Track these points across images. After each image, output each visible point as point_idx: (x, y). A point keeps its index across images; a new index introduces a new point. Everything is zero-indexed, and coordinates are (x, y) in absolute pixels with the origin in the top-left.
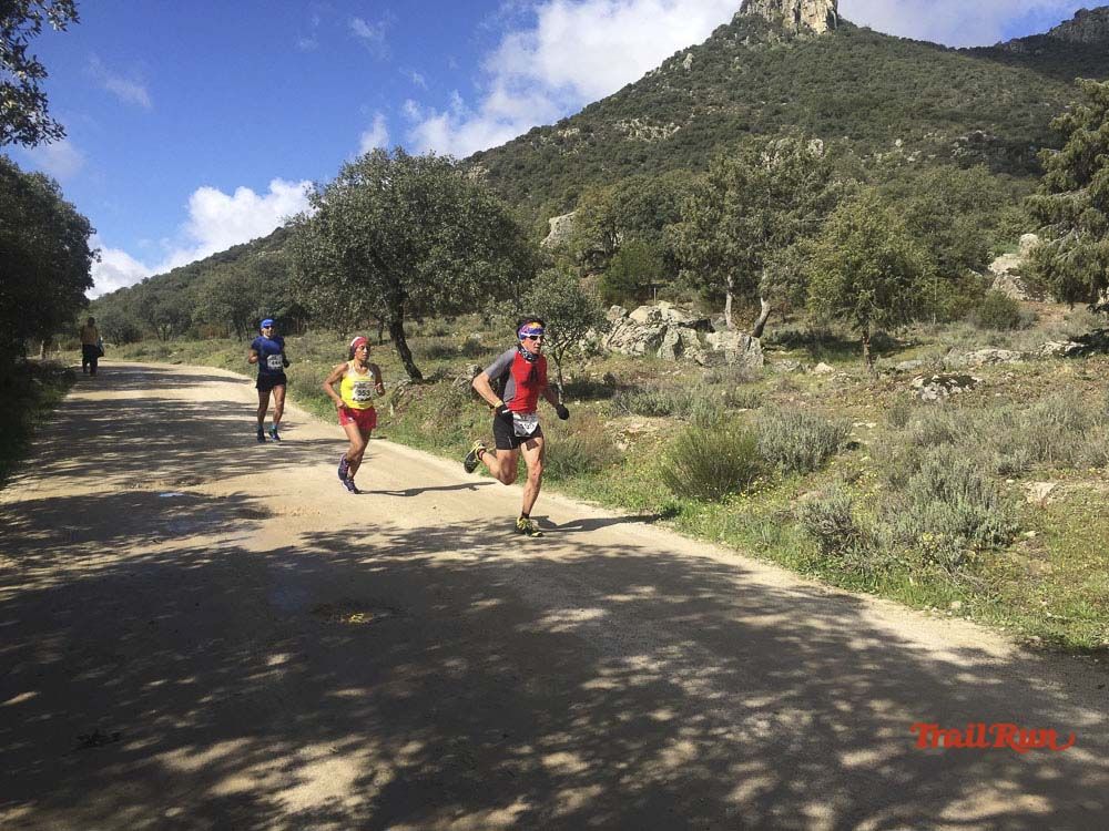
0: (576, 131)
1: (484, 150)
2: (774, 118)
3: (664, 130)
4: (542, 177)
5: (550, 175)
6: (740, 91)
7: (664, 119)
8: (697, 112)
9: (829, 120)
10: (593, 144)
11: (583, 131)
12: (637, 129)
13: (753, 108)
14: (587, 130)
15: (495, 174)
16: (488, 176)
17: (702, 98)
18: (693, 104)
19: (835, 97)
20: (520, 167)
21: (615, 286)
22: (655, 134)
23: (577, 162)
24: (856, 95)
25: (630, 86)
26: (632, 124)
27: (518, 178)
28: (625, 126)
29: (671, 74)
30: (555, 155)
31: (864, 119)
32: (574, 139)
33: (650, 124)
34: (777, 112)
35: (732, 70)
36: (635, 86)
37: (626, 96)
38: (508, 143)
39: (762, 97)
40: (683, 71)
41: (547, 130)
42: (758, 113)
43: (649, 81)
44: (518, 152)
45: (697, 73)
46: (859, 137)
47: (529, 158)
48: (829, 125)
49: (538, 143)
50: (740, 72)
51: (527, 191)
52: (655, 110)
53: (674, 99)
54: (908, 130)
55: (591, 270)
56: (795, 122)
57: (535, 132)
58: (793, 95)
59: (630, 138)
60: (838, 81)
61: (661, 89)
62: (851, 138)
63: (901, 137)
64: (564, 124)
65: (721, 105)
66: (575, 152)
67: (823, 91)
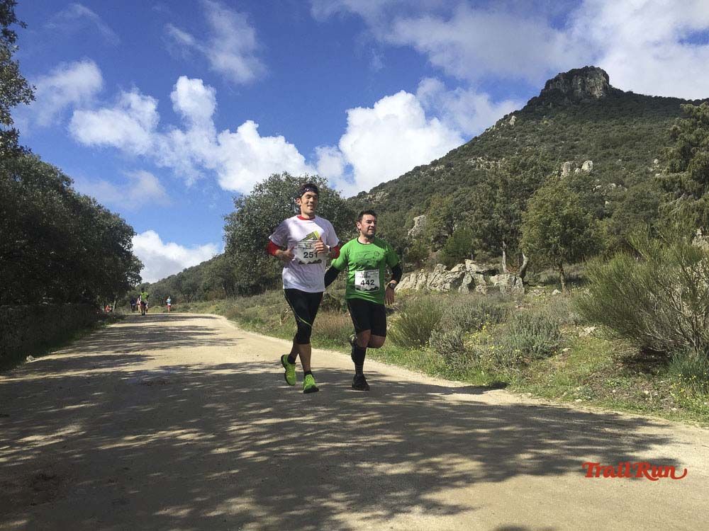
0: (442, 167)
1: (386, 182)
2: (571, 151)
3: (499, 162)
4: (421, 196)
5: (426, 194)
6: (548, 136)
7: (499, 157)
8: (520, 151)
9: (607, 150)
10: (453, 174)
11: (446, 166)
12: (480, 163)
13: (556, 146)
14: (449, 166)
15: (392, 195)
16: (388, 197)
17: (523, 142)
18: (517, 146)
19: (611, 135)
20: (407, 191)
21: (451, 255)
22: (492, 166)
23: (443, 185)
24: (625, 134)
25: (476, 138)
26: (478, 161)
27: (406, 197)
28: (473, 162)
29: (502, 129)
30: (429, 183)
31: (632, 148)
32: (441, 172)
33: (489, 160)
34: (573, 147)
35: (541, 123)
36: (479, 138)
37: (473, 144)
38: (400, 177)
39: (562, 139)
40: (509, 127)
41: (424, 168)
42: (560, 149)
43: (488, 135)
44: (407, 182)
45: (519, 127)
46: (628, 159)
47: (413, 185)
48: (608, 153)
49: (419, 176)
50: (547, 124)
51: (412, 205)
52: (492, 151)
53: (505, 143)
54: (662, 153)
55: (439, 248)
56: (585, 152)
57: (417, 169)
58: (582, 136)
59: (477, 169)
60: (613, 126)
61: (495, 138)
62: (623, 160)
63: (658, 158)
64: (435, 163)
65: (535, 146)
66: (442, 179)
67: (603, 132)
